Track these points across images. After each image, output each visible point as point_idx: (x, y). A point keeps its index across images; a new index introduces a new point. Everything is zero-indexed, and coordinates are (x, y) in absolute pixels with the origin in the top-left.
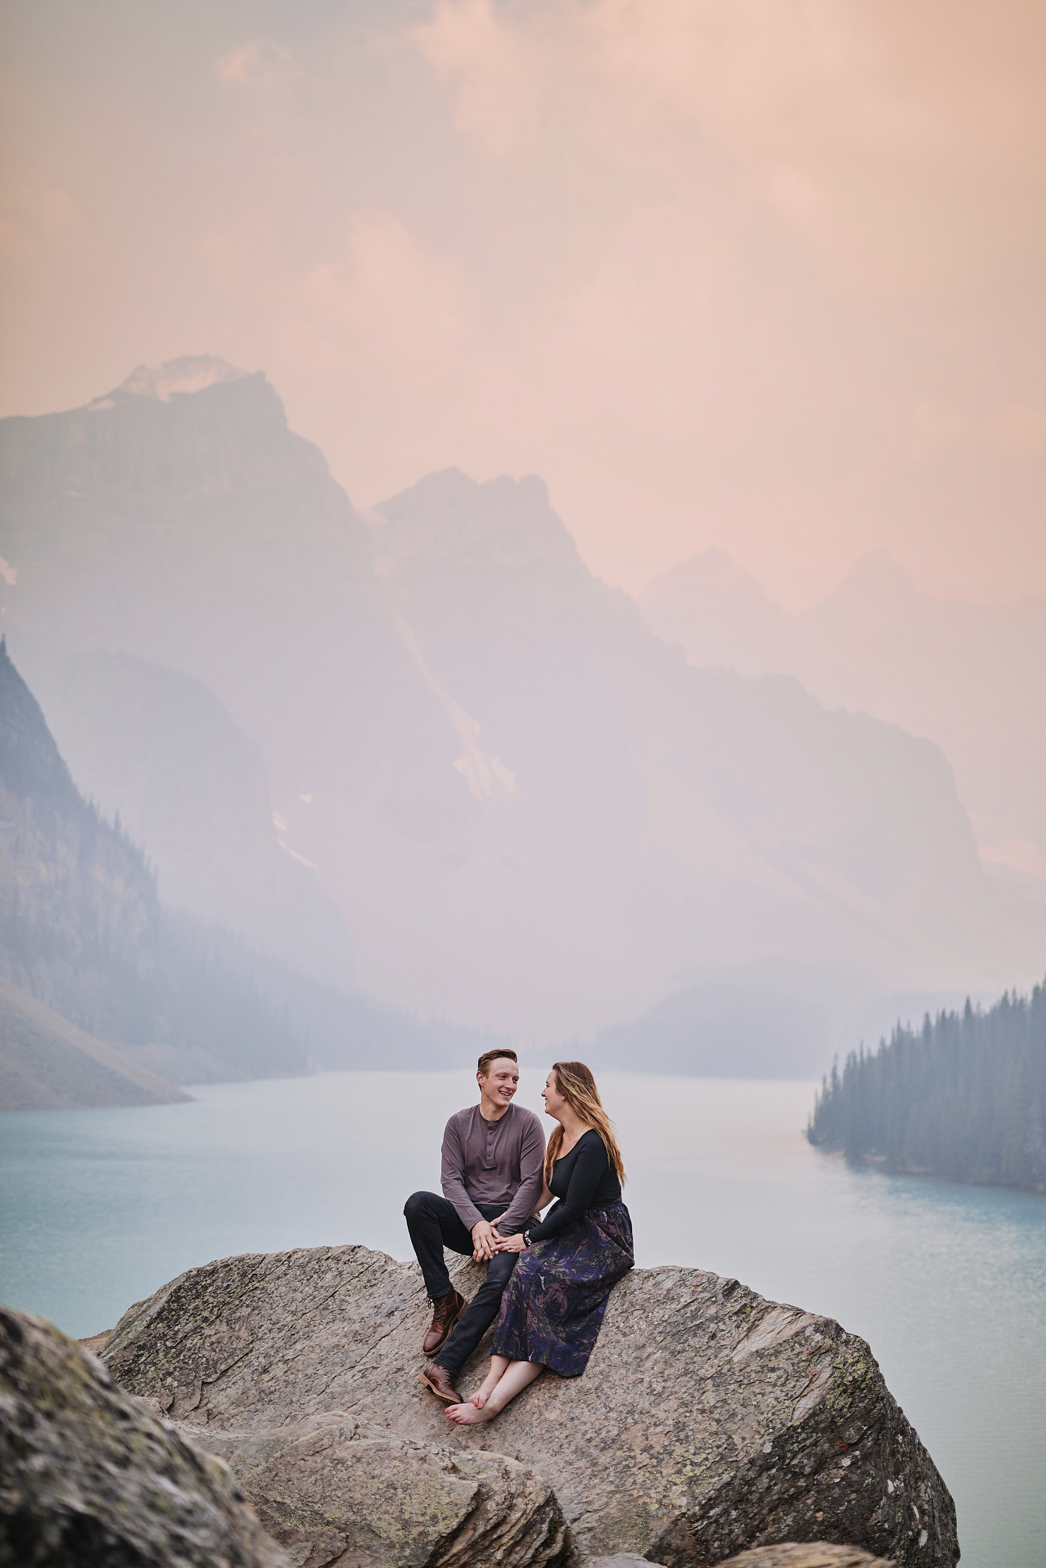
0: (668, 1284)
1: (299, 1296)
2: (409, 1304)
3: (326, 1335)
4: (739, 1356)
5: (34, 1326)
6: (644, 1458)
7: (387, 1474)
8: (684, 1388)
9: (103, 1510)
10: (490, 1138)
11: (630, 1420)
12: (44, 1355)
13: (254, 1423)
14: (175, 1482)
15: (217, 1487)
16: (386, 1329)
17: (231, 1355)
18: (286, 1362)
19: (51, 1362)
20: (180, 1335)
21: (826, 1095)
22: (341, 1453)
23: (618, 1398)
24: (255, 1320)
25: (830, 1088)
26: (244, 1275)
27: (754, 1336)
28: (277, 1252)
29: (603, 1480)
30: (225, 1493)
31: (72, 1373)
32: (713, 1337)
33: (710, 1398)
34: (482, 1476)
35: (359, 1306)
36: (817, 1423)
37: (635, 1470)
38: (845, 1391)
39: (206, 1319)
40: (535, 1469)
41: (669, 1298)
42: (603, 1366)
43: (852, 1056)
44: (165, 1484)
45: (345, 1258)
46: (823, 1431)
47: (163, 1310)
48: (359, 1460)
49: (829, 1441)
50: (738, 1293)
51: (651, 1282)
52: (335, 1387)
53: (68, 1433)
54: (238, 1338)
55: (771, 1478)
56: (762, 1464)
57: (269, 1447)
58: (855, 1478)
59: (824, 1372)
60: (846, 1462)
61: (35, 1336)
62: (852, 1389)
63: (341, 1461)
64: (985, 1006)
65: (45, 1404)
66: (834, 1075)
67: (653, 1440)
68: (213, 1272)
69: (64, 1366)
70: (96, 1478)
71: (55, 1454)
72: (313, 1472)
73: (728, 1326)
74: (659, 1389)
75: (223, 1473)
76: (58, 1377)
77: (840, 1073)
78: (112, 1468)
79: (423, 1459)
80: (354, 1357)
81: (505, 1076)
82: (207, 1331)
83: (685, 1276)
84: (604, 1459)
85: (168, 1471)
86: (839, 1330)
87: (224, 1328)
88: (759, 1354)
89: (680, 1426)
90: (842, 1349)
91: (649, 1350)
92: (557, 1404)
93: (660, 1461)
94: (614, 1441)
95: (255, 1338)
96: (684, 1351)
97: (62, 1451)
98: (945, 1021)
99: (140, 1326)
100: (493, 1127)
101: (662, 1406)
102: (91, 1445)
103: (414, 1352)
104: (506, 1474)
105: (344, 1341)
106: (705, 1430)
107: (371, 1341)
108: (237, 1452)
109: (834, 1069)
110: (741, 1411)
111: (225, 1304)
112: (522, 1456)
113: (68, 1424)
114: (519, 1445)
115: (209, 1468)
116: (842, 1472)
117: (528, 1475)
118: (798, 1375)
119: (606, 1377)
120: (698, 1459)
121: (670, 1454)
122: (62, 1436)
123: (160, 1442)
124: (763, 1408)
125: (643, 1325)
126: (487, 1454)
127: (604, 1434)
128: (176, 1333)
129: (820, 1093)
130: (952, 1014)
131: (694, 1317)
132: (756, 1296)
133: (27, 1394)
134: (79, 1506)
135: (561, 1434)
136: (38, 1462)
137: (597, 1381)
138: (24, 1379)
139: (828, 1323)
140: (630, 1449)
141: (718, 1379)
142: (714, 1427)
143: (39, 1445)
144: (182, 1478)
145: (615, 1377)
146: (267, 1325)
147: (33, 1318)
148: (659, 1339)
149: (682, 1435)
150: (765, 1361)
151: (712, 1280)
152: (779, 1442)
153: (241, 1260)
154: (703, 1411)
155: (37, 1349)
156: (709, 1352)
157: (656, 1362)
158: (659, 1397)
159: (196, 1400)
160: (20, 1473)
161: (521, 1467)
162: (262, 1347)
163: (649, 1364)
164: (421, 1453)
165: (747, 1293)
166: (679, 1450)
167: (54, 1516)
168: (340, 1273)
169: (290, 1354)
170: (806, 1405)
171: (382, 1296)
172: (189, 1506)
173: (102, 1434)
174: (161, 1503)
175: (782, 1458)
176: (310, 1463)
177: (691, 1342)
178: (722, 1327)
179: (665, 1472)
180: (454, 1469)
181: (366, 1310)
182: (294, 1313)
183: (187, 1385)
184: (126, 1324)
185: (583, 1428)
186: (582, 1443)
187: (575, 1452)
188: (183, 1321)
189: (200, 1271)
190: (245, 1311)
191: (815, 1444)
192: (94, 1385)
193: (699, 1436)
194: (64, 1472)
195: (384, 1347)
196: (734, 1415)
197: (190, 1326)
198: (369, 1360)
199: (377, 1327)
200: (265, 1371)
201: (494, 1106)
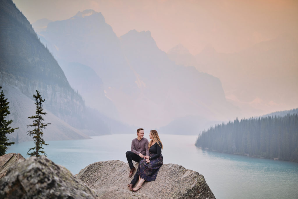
0: (170, 166)
1: (109, 168)
2: (127, 169)
3: (113, 174)
4: (182, 178)
5: (61, 167)
6: (166, 194)
7: (123, 196)
8: (173, 183)
9: (74, 196)
10: (139, 143)
11: (164, 188)
12: (63, 172)
13: (102, 188)
14: (86, 192)
15: (93, 194)
16: (123, 174)
17: (98, 178)
18: (107, 179)
19: (65, 173)
20: (89, 174)
21: (198, 138)
22: (116, 193)
23: (162, 184)
24: (102, 172)
25: (199, 137)
26: (100, 165)
27: (184, 175)
28: (105, 161)
29: (159, 197)
30: (95, 195)
31: (68, 175)
32: (178, 175)
33: (177, 185)
34: (139, 197)
35: (119, 170)
36: (195, 189)
37: (164, 196)
38: (199, 183)
39: (93, 172)
40: (148, 196)
41: (170, 168)
42: (159, 179)
43: (203, 132)
44: (84, 192)
45: (116, 162)
46: (196, 190)
47: (86, 170)
48: (119, 194)
49: (197, 191)
50: (182, 168)
51: (167, 166)
52: (115, 183)
53: (68, 184)
54: (99, 175)
55: (187, 197)
56: (186, 195)
57: (104, 192)
58: (201, 197)
59: (196, 180)
60: (199, 195)
61: (62, 169)
62: (201, 183)
63: (116, 194)
64: (226, 123)
65: (64, 179)
66: (200, 135)
67: (167, 191)
68: (94, 164)
69: (67, 174)
70: (72, 191)
71: (65, 187)
72: (111, 196)
73: (180, 173)
74: (168, 183)
75: (94, 192)
76: (66, 175)
77: (201, 134)
78: (75, 189)
79: (129, 194)
80: (118, 178)
81: (142, 133)
82: (94, 174)
83: (173, 165)
84: (159, 194)
85: (85, 190)
86: (199, 174)
87: (96, 173)
88: (185, 178)
89: (172, 189)
90: (199, 177)
91: (167, 177)
92: (151, 185)
93: (168, 194)
94: (161, 191)
95: (101, 175)
96: (173, 177)
97: (67, 187)
98: (219, 126)
99: (82, 173)
100: (140, 141)
101: (169, 186)
102: (71, 186)
103: (128, 177)
104: (143, 196)
105: (116, 175)
106: (176, 190)
107: (121, 175)
108: (99, 193)
109: (200, 134)
110: (182, 187)
111: (96, 169)
112: (146, 194)
113: (67, 182)
114: (145, 192)
115: (92, 191)
116: (199, 196)
117: (147, 196)
118: (192, 181)
119: (160, 181)
120: (175, 194)
121: (170, 193)
122: (67, 184)
123: (83, 186)
124: (186, 186)
125: (166, 173)
126: (140, 193)
127: (159, 190)
128: (88, 174)
129: (197, 138)
130: (220, 125)
131: (174, 172)
132: (185, 168)
133: (61, 177)
134: (69, 195)
135: (152, 190)
136: (62, 188)
137: (158, 182)
138: (60, 175)
139: (197, 173)
140: (164, 193)
141: (178, 181)
142: (178, 189)
143: (63, 185)
144: (87, 192)
145: (161, 181)
146: (103, 173)
147: (62, 166)
148: (169, 175)
149: (172, 190)
150: (186, 179)
151: (177, 166)
152: (188, 192)
153: (99, 162)
154: (176, 187)
155: (62, 171)
156: (177, 177)
157: (168, 179)
158: (168, 184)
159: (92, 185)
160: (60, 190)
161: (146, 195)
162: (102, 176)
163: (167, 179)
164: (129, 193)
165: (183, 168)
166: (172, 193)
167: (65, 196)
168: (116, 165)
169: (107, 177)
170: (193, 186)
171: (122, 168)
172: (88, 196)
173: (73, 184)
174: (83, 195)
175: (189, 194)
176: (111, 194)
177: (174, 176)
178: (179, 173)
179: (169, 196)
180: (134, 195)
181: (120, 170)
182: (108, 171)
183: (90, 182)
184: (80, 173)
185: (156, 189)
186: (156, 192)
187: (154, 193)
188: (90, 172)
189: (92, 164)
190: (100, 171)
191: (194, 192)
192: (72, 177)
193: (175, 191)
194: (67, 190)
195: (123, 176)
196: (181, 187)
197: (91, 173)
198: (120, 178)
199: (122, 173)
200: (103, 180)
201: (140, 138)
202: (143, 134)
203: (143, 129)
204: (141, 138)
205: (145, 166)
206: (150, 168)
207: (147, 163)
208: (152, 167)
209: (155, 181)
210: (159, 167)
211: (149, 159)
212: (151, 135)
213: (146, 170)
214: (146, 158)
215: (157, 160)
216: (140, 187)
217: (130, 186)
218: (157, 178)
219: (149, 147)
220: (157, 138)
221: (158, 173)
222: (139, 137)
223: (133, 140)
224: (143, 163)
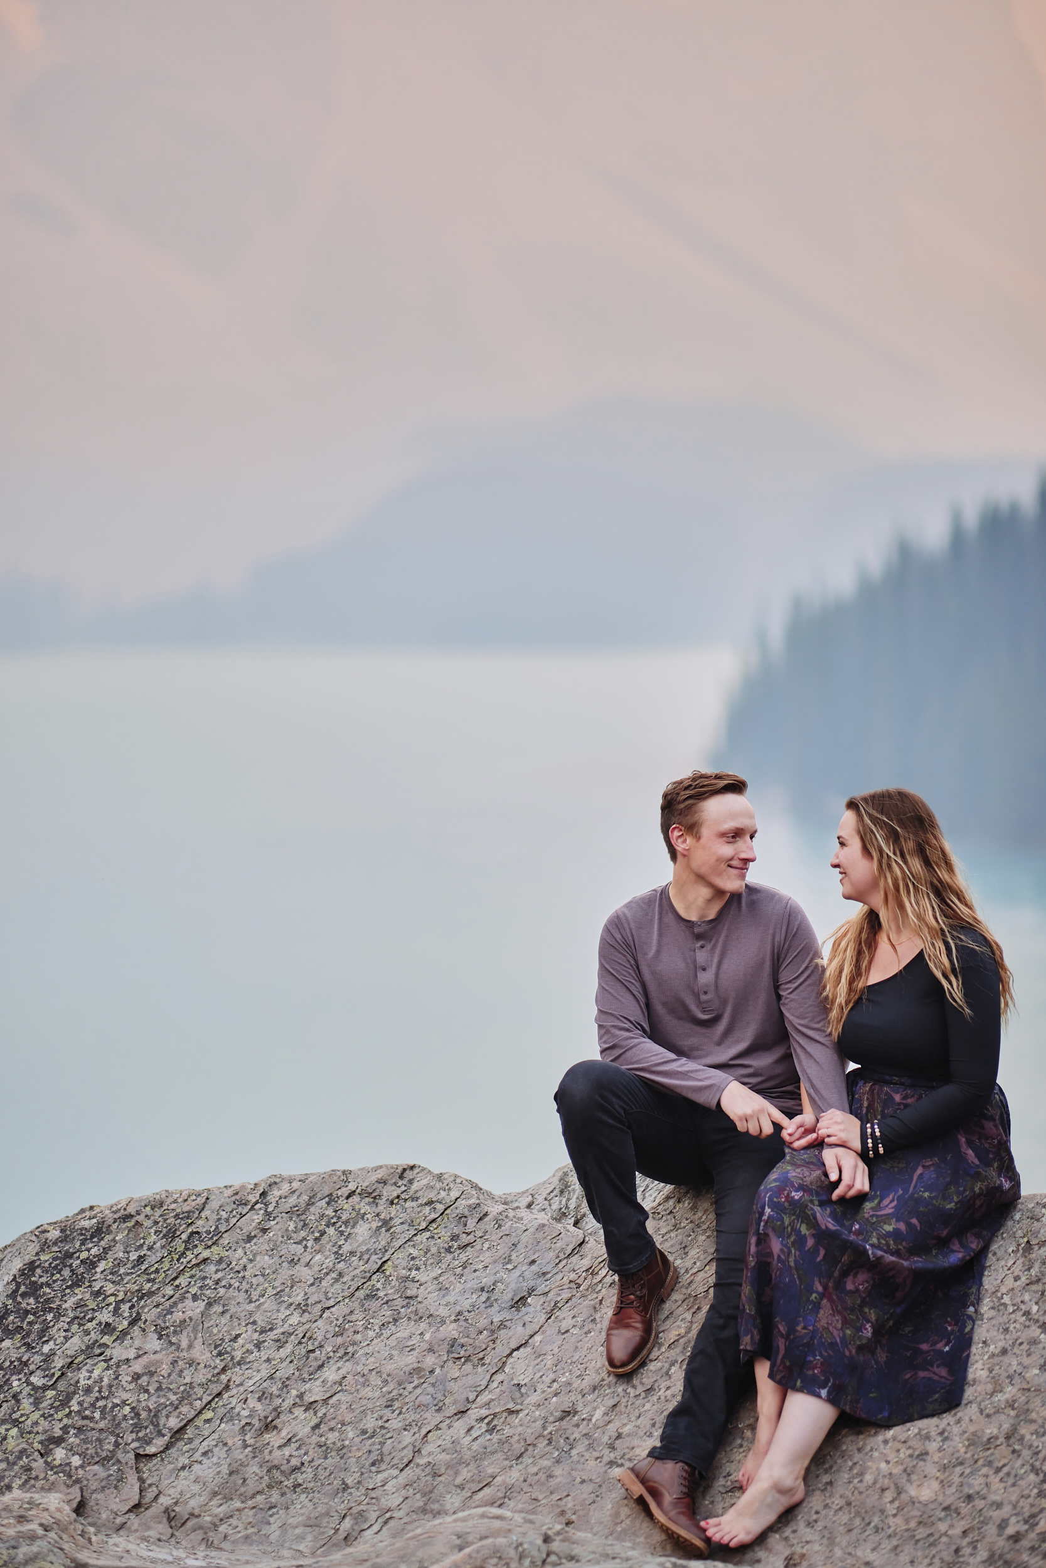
1: (304, 1273)
3: (387, 1350)
10: (701, 956)
13: (273, 1530)
16: (517, 1333)
17: (186, 1396)
18: (310, 1406)
20: (59, 1363)
24: (220, 1325)
26: (171, 1234)
28: (232, 1185)
35: (444, 1289)
39: (108, 1328)
42: (1010, 1392)
45: (389, 1192)
52: (432, 1452)
54: (191, 1363)
68: (99, 1231)
80: (459, 1391)
81: (737, 834)
82: (118, 1352)
87: (153, 1343)
92: (931, 1469)
95: (228, 1361)
100: (705, 933)
103: (591, 1379)
105: (430, 1360)
107: (491, 1360)
111: (142, 1295)
128: (49, 1358)
137: (1004, 1421)
146: (249, 1335)
153: (156, 1204)
159: (131, 1491)
168: (386, 1224)
169: (315, 1391)
171: (491, 1268)
181: (462, 1295)
182: (302, 1308)
183: (103, 1461)
185: (998, 1515)
188: (57, 1334)
189: (67, 1231)
190: (193, 1309)
195: (521, 1368)
197: (76, 1343)
198: (496, 1396)
199: (495, 1330)
200: (268, 1426)
201: (705, 892)
202: (742, 847)
203: (737, 787)
204: (719, 892)
205: (823, 1236)
206: (893, 1266)
207: (842, 1199)
208: (914, 1250)
209: (968, 1413)
210: (975, 1244)
211: (863, 1155)
212: (866, 851)
213: (839, 1285)
214: (819, 1144)
215: (960, 1157)
216: (785, 1502)
217: (655, 1493)
218: (977, 1370)
219: (841, 994)
220: (938, 893)
221: (985, 1307)
222: (701, 878)
223: (616, 925)
224: (799, 1210)
